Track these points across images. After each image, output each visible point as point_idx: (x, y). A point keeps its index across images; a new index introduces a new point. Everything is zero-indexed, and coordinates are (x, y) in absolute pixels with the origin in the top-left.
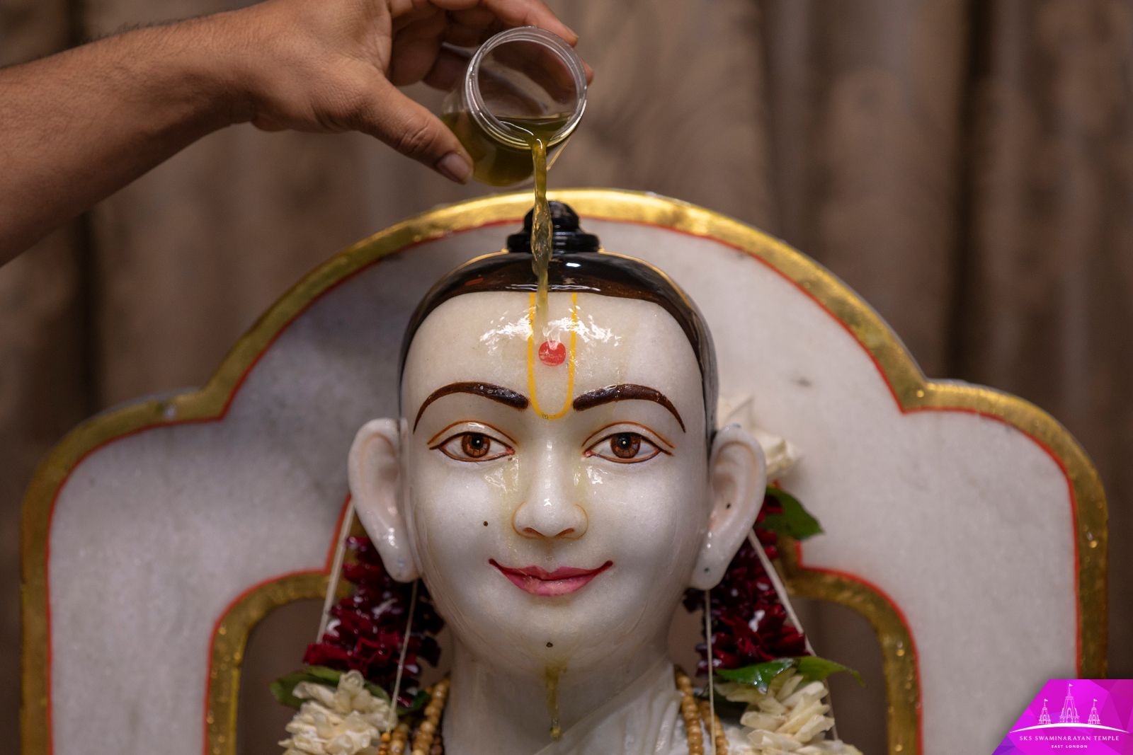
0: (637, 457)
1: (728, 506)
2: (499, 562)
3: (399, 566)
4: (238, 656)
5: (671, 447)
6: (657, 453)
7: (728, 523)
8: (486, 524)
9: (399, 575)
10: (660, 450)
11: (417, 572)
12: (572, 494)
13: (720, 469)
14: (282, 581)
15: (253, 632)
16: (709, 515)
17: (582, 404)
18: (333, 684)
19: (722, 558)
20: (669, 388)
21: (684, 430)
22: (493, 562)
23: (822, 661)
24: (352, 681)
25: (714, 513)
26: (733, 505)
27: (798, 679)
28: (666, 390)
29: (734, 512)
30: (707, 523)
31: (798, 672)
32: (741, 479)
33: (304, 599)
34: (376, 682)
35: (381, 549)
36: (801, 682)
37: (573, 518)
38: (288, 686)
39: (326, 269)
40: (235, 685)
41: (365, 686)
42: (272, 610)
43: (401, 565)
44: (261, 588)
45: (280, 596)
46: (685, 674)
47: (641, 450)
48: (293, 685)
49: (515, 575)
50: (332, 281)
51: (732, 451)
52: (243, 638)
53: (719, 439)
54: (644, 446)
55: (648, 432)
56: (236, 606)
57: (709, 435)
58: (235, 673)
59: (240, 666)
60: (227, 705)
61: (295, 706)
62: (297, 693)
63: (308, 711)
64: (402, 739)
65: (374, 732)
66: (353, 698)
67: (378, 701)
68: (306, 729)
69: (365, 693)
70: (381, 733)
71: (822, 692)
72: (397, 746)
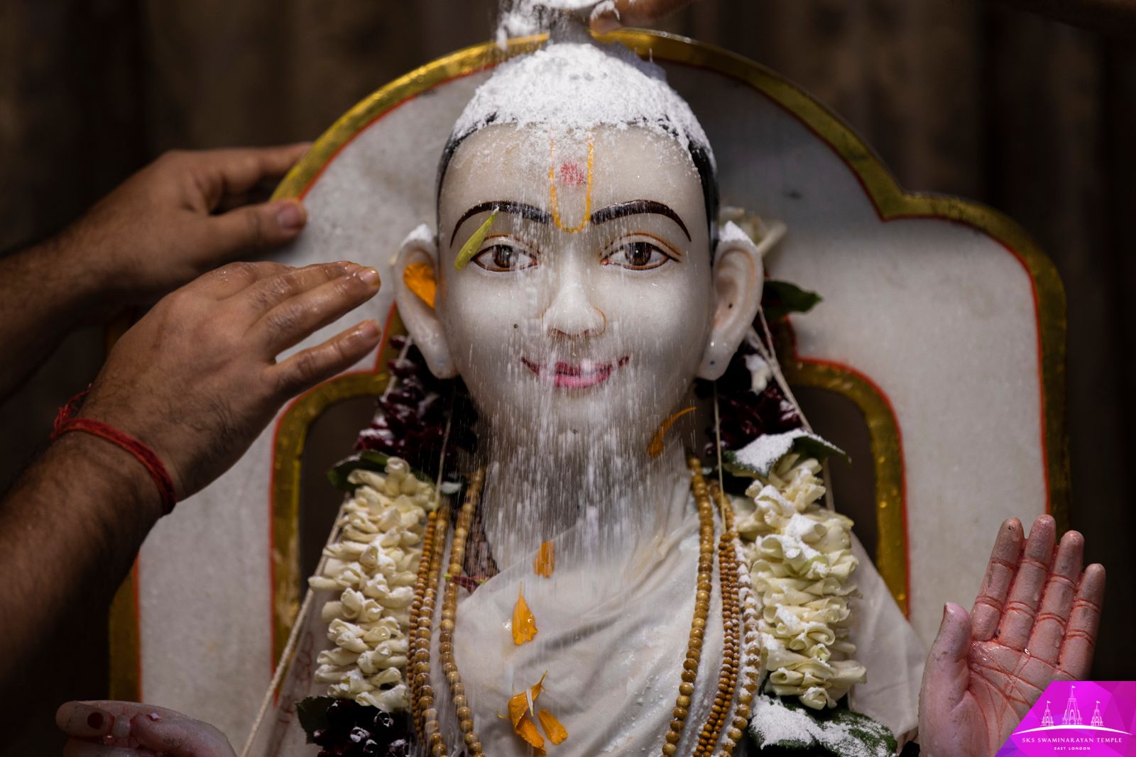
0: (648, 265)
1: (731, 306)
2: (528, 359)
3: (439, 366)
4: (299, 449)
5: (678, 254)
6: (664, 262)
7: (730, 321)
9: (440, 373)
10: (668, 257)
11: (456, 370)
12: (592, 298)
13: (724, 273)
16: (713, 314)
17: (600, 218)
18: (382, 470)
19: (726, 352)
20: (675, 203)
21: (690, 240)
22: (523, 360)
24: (398, 465)
25: (718, 312)
26: (734, 305)
27: (795, 456)
29: (735, 311)
30: (711, 323)
32: (741, 282)
34: (420, 469)
35: (423, 350)
37: (591, 321)
38: (343, 474)
40: (296, 476)
41: (411, 472)
42: (329, 406)
43: (442, 365)
47: (652, 258)
48: (348, 473)
51: (733, 257)
52: (303, 432)
53: (721, 248)
54: (654, 254)
55: (658, 242)
56: (296, 405)
57: (712, 244)
58: (297, 464)
59: (300, 457)
60: (290, 492)
61: (352, 490)
62: (351, 479)
63: (363, 495)
64: (445, 519)
65: (421, 512)
66: (401, 482)
67: (423, 485)
68: (357, 510)
69: (410, 477)
70: (428, 512)
71: (816, 468)
72: (441, 524)
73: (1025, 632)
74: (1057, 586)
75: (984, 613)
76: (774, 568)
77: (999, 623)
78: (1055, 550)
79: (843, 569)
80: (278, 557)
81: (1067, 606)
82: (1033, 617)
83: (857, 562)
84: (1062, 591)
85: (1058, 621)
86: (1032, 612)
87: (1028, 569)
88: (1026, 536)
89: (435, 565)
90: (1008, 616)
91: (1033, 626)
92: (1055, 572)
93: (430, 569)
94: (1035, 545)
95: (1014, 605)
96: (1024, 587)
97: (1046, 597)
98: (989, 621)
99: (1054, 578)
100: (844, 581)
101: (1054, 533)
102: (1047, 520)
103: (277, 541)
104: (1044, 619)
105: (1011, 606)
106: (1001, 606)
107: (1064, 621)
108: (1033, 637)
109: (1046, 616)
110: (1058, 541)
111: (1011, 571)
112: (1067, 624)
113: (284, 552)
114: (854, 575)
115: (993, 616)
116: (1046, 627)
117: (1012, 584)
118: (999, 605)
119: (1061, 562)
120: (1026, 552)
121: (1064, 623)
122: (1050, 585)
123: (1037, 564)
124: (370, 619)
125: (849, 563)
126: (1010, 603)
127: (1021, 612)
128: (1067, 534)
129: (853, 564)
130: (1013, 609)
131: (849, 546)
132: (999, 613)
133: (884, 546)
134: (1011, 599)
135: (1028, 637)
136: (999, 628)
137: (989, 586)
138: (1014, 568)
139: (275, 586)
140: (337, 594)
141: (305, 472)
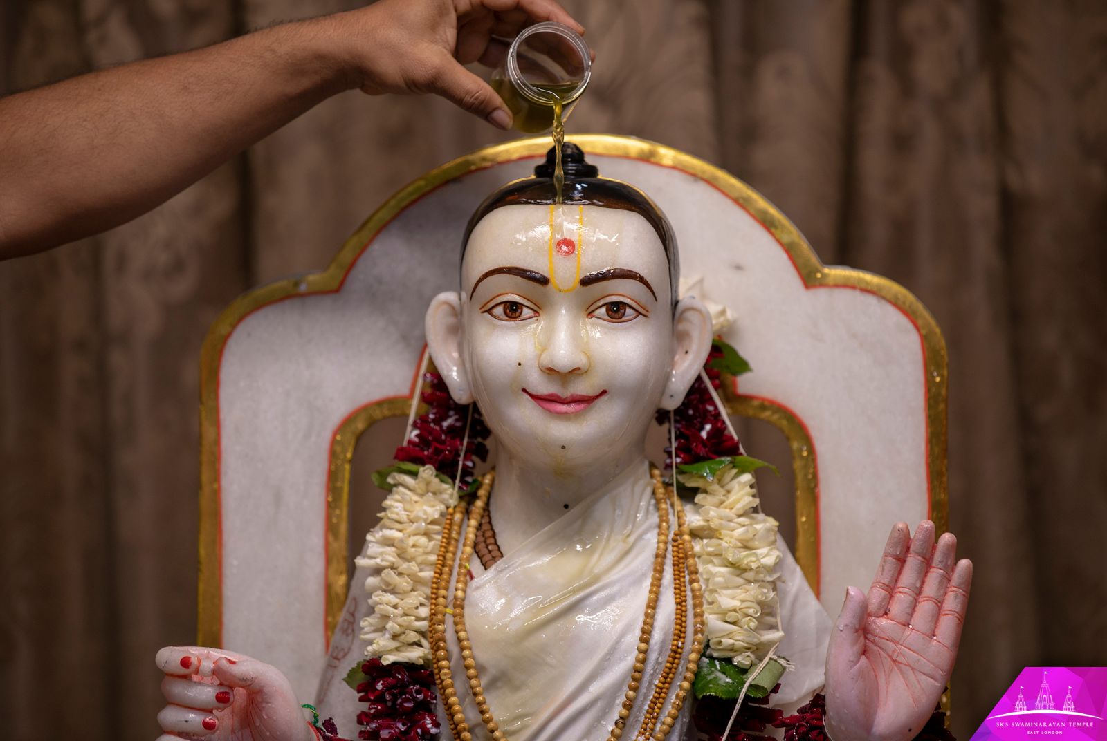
0: (623, 319)
1: (687, 352)
2: (528, 390)
3: (460, 395)
4: (349, 455)
5: (647, 311)
6: (638, 316)
7: (686, 364)
8: (520, 364)
9: (460, 399)
10: (640, 313)
11: (472, 397)
12: (579, 343)
13: (681, 327)
14: (380, 403)
15: (359, 437)
16: (673, 358)
17: (587, 282)
18: (414, 474)
19: (682, 388)
20: (646, 271)
21: (656, 300)
22: (524, 390)
23: (750, 459)
24: (427, 472)
25: (677, 357)
26: (690, 351)
27: (735, 471)
28: (643, 272)
29: (690, 356)
30: (672, 364)
31: (734, 467)
32: (695, 334)
33: (394, 416)
34: (444, 473)
35: (447, 381)
36: (736, 474)
37: (581, 361)
38: (383, 476)
39: (410, 189)
40: (347, 475)
41: (437, 476)
42: (372, 423)
43: (461, 392)
44: (365, 408)
45: (378, 414)
46: (656, 468)
47: (626, 314)
48: (387, 475)
49: (539, 399)
50: (414, 197)
51: (689, 315)
52: (353, 442)
53: (681, 306)
54: (629, 311)
55: (631, 301)
56: (348, 421)
57: (673, 304)
58: (347, 467)
59: (351, 461)
60: (341, 488)
61: (388, 490)
62: (390, 480)
63: (397, 493)
64: (462, 512)
65: (442, 507)
66: (428, 483)
67: (445, 486)
68: (396, 505)
69: (437, 480)
70: (448, 508)
71: (751, 480)
72: (458, 517)
73: (909, 611)
74: (935, 575)
75: (877, 596)
77: (889, 603)
78: (934, 548)
79: (769, 560)
80: (331, 539)
81: (942, 591)
82: (915, 599)
84: (938, 580)
85: (935, 603)
86: (915, 596)
87: (913, 562)
88: (912, 537)
89: (451, 548)
90: (896, 598)
91: (915, 606)
92: (934, 565)
93: (447, 552)
94: (918, 543)
95: (901, 590)
96: (909, 575)
97: (926, 584)
98: (882, 601)
99: (932, 570)
100: (771, 570)
101: (933, 535)
102: (928, 524)
103: (330, 528)
104: (924, 601)
105: (898, 590)
106: (891, 590)
107: (939, 603)
108: (915, 615)
109: (925, 599)
110: (937, 542)
111: (899, 563)
112: (942, 605)
113: (336, 536)
114: (778, 565)
115: (884, 598)
116: (925, 607)
117: (900, 572)
118: (889, 590)
119: (938, 557)
120: (911, 549)
121: (939, 604)
122: (929, 574)
123: (920, 558)
124: (403, 590)
125: (775, 556)
126: (898, 588)
127: (907, 596)
128: (944, 535)
129: (778, 556)
130: (900, 592)
131: (774, 542)
132: (889, 595)
134: (899, 584)
135: (911, 615)
136: (889, 607)
137: (882, 574)
138: (901, 561)
139: (328, 561)
140: (378, 571)
141: (353, 472)
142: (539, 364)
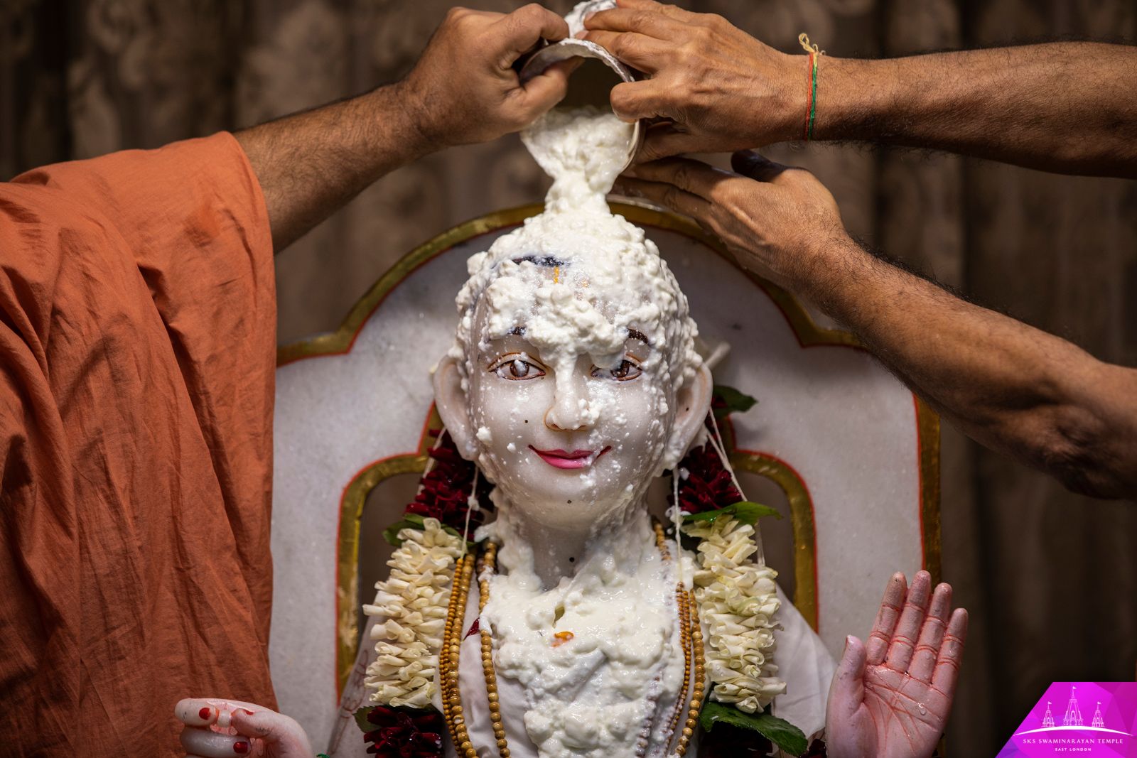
0: (628, 377)
1: (687, 409)
2: (535, 447)
3: (467, 452)
4: (359, 512)
6: (640, 374)
7: (687, 420)
8: (526, 421)
9: (468, 456)
10: (642, 372)
14: (388, 461)
15: (369, 494)
18: (420, 528)
22: (531, 447)
23: (753, 505)
25: (680, 414)
26: (690, 409)
27: (735, 523)
28: (646, 332)
29: (691, 413)
32: (696, 392)
33: (403, 473)
34: (449, 526)
35: (455, 439)
36: (738, 525)
38: (393, 532)
39: (417, 253)
40: (357, 532)
42: (381, 480)
44: (375, 466)
45: (386, 470)
47: (630, 372)
48: (397, 531)
49: (545, 455)
50: (421, 260)
52: (363, 499)
54: (632, 369)
55: (634, 360)
56: (360, 477)
58: (357, 523)
59: (360, 518)
60: (352, 544)
62: (400, 536)
63: (407, 546)
65: (451, 559)
66: (435, 536)
67: (451, 538)
68: (402, 557)
69: (441, 532)
70: (456, 559)
71: (751, 532)
72: (467, 569)
73: (907, 660)
74: (931, 624)
75: (875, 644)
76: (718, 606)
77: (887, 651)
78: (930, 598)
79: (770, 608)
80: (342, 593)
81: (939, 640)
82: (913, 648)
83: (780, 603)
84: (934, 629)
85: (932, 651)
86: (912, 645)
87: (910, 611)
88: (909, 587)
90: (894, 647)
91: (913, 654)
92: (930, 614)
93: (457, 603)
94: (915, 593)
95: (899, 638)
96: (906, 625)
97: (923, 633)
98: (880, 650)
99: (929, 619)
100: (771, 618)
101: (930, 586)
102: (924, 575)
103: (342, 581)
104: (921, 649)
105: (896, 639)
106: (889, 639)
107: (936, 650)
108: (913, 663)
109: (922, 647)
110: (933, 591)
111: (897, 612)
112: (938, 654)
113: (347, 589)
114: (778, 612)
115: (883, 647)
116: (922, 656)
117: (897, 622)
118: (888, 639)
119: (934, 606)
120: (908, 599)
121: (936, 653)
122: (926, 624)
123: (917, 607)
124: (406, 640)
125: (775, 605)
126: (896, 637)
127: (905, 644)
128: (939, 585)
129: (778, 604)
130: (898, 641)
131: (775, 591)
132: (887, 644)
133: (800, 591)
134: (896, 634)
135: (909, 663)
136: (887, 655)
137: (880, 624)
138: (898, 610)
139: (339, 615)
141: (362, 528)
142: (545, 421)
